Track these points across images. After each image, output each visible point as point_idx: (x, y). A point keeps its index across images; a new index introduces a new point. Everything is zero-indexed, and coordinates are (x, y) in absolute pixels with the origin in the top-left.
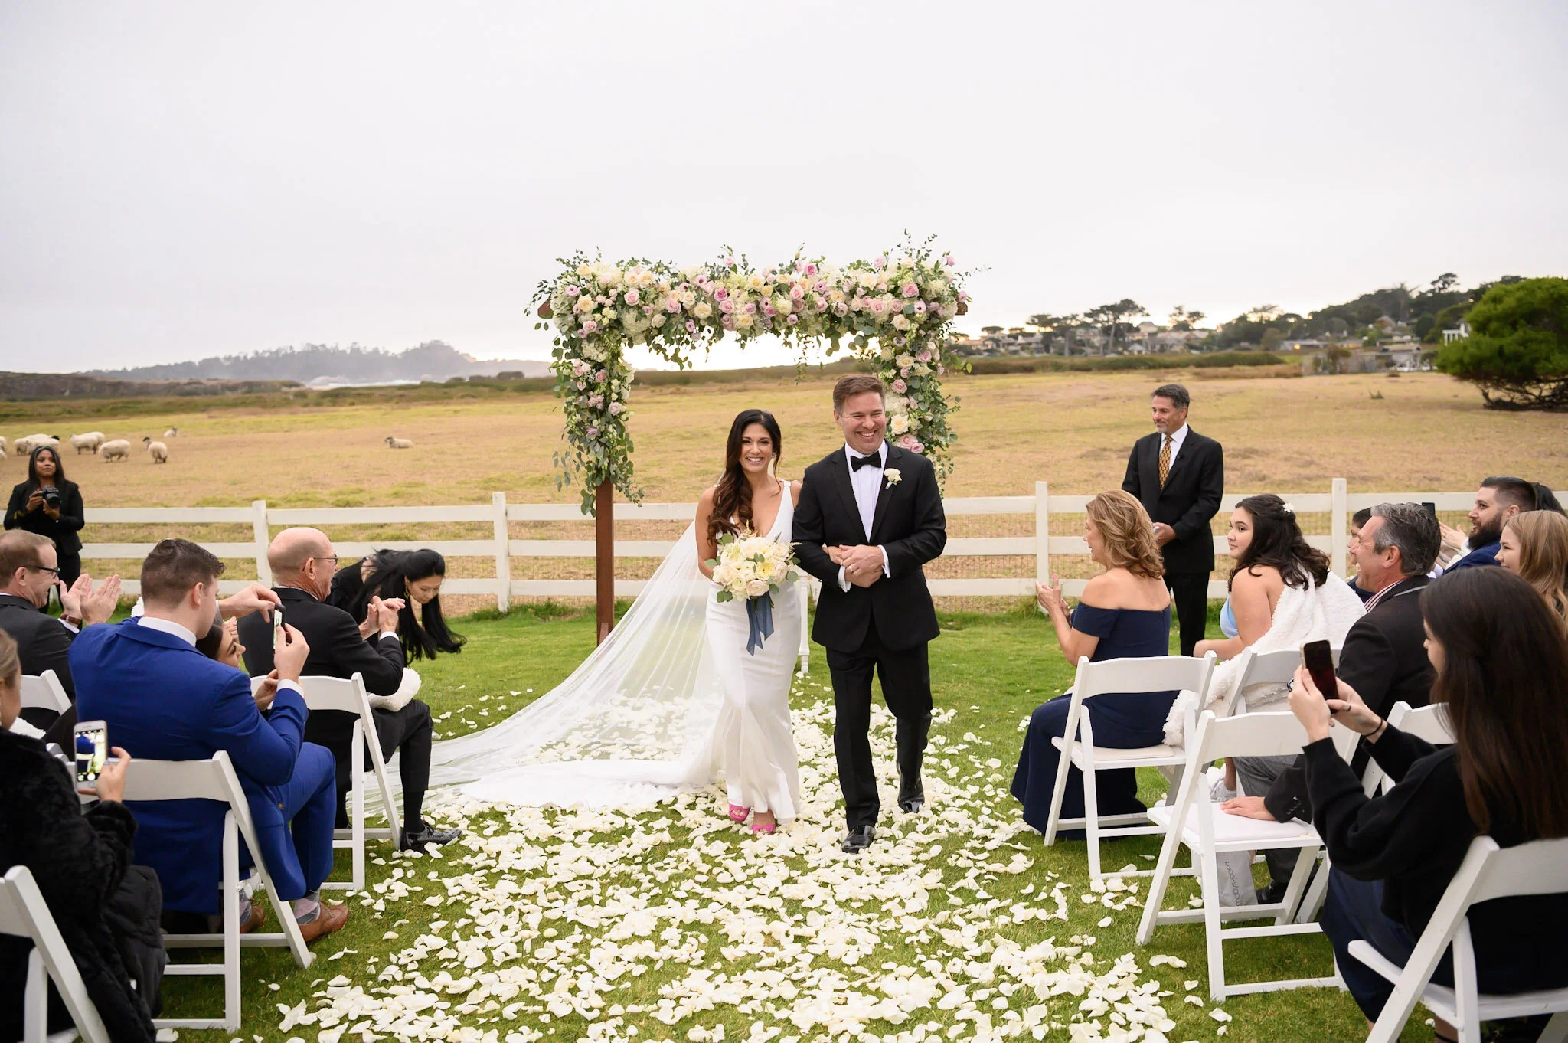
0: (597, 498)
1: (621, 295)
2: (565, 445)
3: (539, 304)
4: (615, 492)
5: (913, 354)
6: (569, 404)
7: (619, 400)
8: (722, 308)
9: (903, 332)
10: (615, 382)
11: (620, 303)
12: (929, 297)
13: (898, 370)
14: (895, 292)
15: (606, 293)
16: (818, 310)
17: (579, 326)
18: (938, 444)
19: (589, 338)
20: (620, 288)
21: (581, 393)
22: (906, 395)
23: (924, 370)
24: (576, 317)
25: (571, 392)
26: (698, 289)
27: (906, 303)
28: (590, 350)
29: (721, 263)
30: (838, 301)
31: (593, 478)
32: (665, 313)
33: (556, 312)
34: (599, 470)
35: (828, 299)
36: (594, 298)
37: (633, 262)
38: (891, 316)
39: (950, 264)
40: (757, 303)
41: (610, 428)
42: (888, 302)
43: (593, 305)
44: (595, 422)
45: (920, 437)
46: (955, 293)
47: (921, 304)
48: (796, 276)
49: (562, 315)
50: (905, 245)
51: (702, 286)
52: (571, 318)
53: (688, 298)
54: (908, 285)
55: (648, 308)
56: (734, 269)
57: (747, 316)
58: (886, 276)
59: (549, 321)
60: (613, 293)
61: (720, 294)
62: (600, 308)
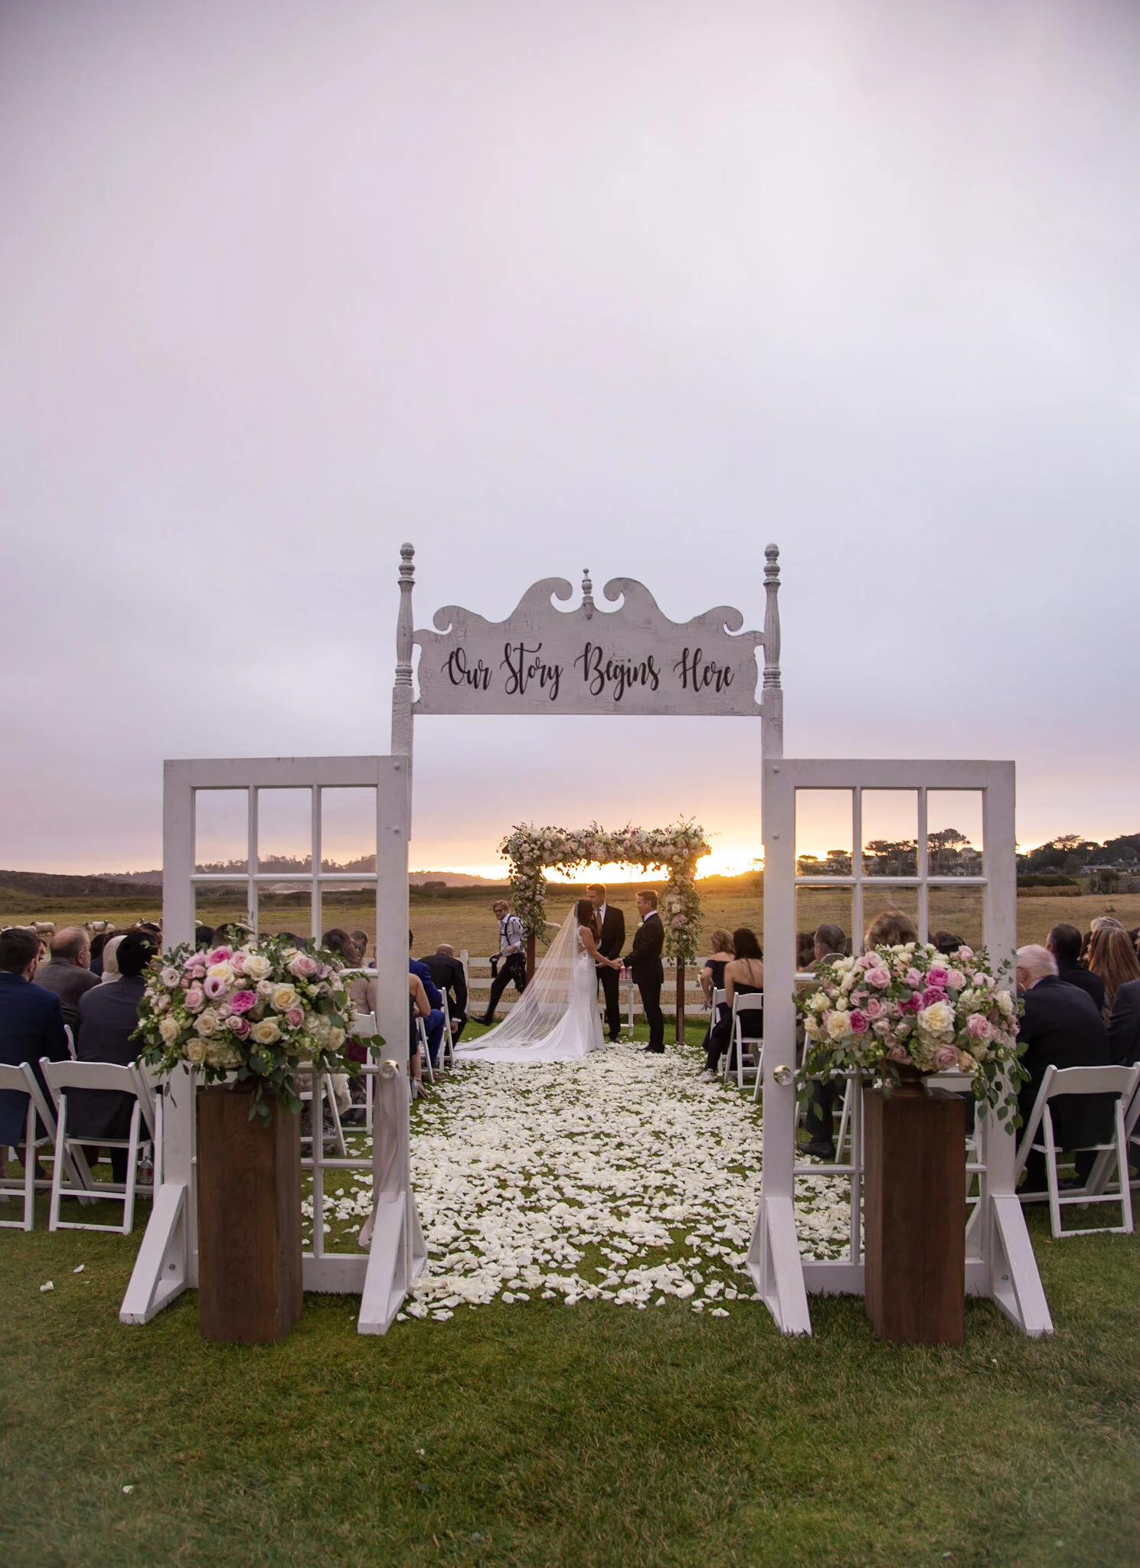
0: (528, 942)
1: (542, 844)
3: (503, 847)
4: (537, 940)
5: (682, 874)
6: (516, 895)
7: (540, 894)
8: (590, 850)
9: (678, 864)
10: (538, 885)
11: (542, 848)
12: (690, 846)
13: (676, 882)
14: (675, 844)
15: (535, 843)
16: (637, 851)
17: (522, 858)
18: (695, 918)
19: (526, 864)
20: (542, 840)
21: (521, 890)
22: (680, 894)
24: (521, 854)
25: (517, 890)
26: (579, 841)
27: (680, 850)
28: (527, 870)
29: (590, 829)
30: (647, 848)
31: (526, 932)
32: (563, 852)
33: (511, 851)
34: (528, 928)
35: (642, 847)
36: (529, 845)
37: (549, 828)
38: (672, 855)
39: (702, 830)
40: (607, 848)
41: (535, 908)
42: (670, 848)
43: (529, 848)
44: (528, 905)
45: (687, 916)
46: (703, 845)
47: (686, 850)
48: (628, 836)
50: (681, 821)
51: (582, 840)
52: (518, 854)
53: (574, 846)
54: (681, 840)
55: (555, 849)
56: (597, 832)
57: (602, 854)
58: (671, 836)
59: (508, 856)
60: (538, 843)
61: (590, 844)
62: (533, 849)
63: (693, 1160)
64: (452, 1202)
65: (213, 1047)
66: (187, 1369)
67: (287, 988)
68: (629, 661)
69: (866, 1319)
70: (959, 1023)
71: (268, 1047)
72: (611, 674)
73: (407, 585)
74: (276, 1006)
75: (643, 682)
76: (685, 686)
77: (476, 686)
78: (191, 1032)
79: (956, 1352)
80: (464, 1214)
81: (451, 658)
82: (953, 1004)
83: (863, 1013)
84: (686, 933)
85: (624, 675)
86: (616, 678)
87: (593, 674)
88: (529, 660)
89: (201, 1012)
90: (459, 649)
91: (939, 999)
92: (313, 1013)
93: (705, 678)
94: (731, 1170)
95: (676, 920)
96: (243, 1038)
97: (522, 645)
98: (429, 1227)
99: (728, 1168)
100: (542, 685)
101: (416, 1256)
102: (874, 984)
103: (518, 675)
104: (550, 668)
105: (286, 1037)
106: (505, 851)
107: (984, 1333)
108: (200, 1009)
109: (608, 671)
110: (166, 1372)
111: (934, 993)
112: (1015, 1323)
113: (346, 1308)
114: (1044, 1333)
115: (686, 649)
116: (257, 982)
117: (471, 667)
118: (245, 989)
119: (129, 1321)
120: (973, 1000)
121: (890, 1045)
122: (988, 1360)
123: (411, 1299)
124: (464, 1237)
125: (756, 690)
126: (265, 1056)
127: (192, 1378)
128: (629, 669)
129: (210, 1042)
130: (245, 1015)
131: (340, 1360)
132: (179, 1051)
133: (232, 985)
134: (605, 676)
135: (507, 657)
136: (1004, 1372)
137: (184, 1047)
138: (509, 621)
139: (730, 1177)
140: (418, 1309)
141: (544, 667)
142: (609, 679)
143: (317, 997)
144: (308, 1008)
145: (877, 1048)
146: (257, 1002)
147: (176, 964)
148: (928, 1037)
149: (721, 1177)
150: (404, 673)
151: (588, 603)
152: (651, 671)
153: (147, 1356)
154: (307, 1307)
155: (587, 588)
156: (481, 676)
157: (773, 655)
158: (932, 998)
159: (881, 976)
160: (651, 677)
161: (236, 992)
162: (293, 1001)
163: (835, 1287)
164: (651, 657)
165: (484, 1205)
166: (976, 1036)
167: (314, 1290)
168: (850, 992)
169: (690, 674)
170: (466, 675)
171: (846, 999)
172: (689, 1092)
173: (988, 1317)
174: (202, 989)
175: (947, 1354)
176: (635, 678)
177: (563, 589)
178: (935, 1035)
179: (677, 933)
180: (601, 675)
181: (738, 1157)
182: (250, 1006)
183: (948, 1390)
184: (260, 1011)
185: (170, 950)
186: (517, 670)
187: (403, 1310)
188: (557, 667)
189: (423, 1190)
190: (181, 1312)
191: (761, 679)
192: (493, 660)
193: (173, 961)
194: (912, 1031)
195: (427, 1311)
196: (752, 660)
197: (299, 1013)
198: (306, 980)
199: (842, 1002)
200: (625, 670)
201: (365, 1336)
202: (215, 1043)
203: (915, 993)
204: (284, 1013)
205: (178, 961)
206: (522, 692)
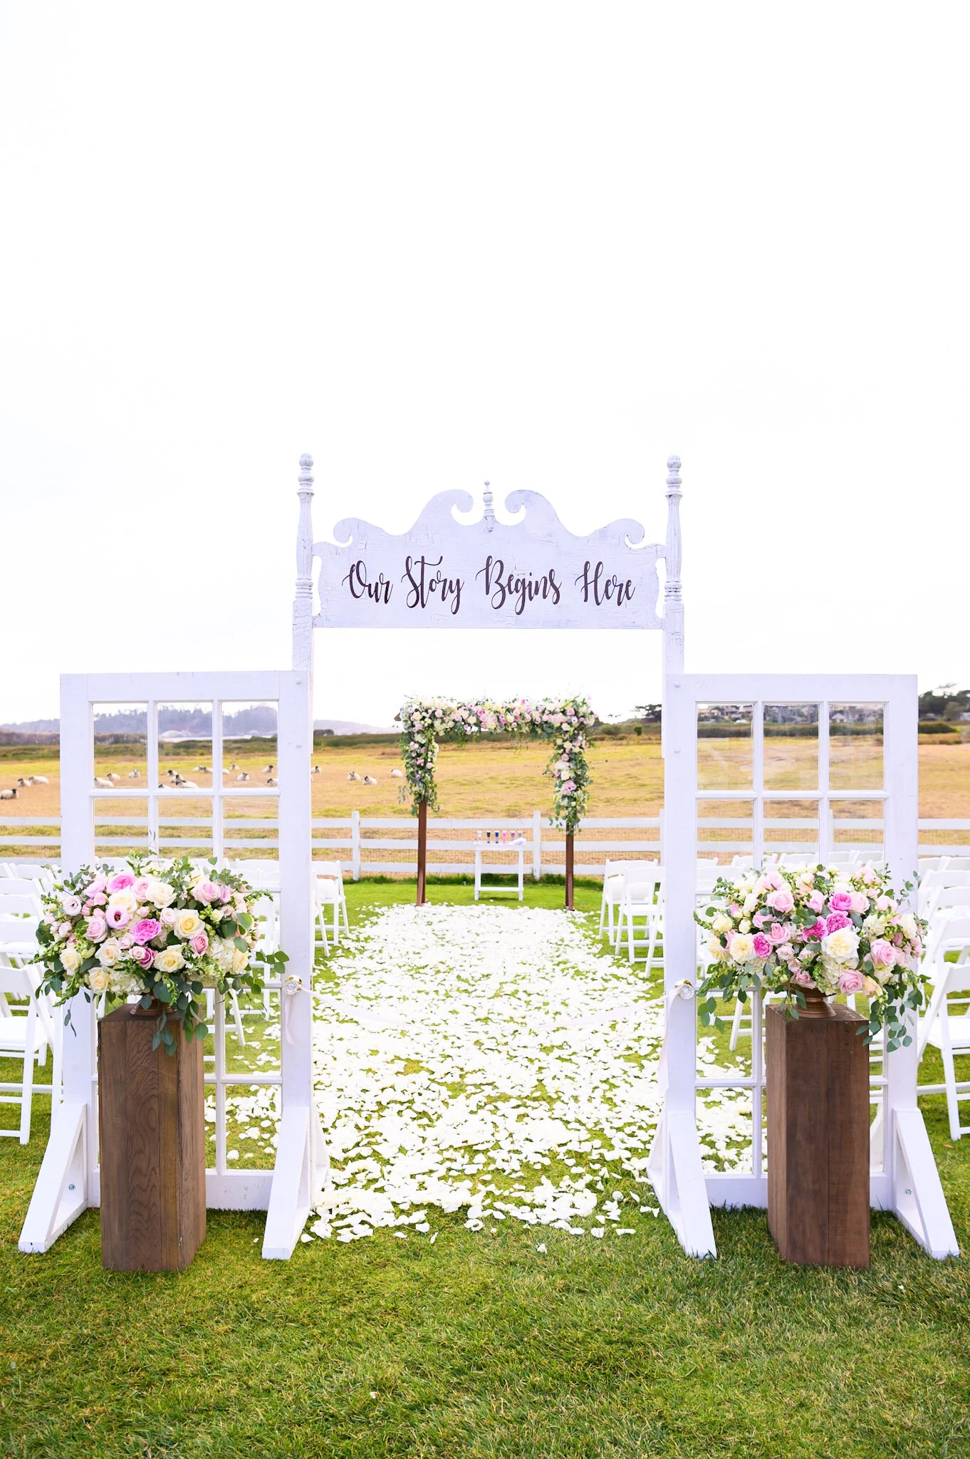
0: (419, 809)
1: (434, 712)
2: (404, 782)
3: (395, 715)
4: (428, 808)
5: (571, 742)
6: (407, 763)
7: (431, 762)
8: (481, 719)
9: (567, 732)
10: (430, 753)
11: (433, 716)
12: (580, 715)
13: (565, 749)
14: (564, 712)
15: (426, 711)
16: (526, 721)
17: (413, 726)
18: (583, 785)
19: (418, 732)
20: (433, 709)
21: (413, 758)
22: (569, 761)
23: (577, 750)
24: (412, 722)
25: (408, 757)
26: (470, 710)
27: (569, 718)
28: (418, 738)
29: (481, 698)
30: (537, 716)
31: (417, 799)
32: (454, 721)
33: (402, 719)
34: (420, 795)
35: (531, 715)
36: (421, 713)
37: (439, 697)
38: (561, 723)
39: (591, 699)
40: (498, 717)
41: (427, 775)
42: (560, 717)
43: (420, 717)
44: (420, 772)
45: (575, 783)
47: (575, 718)
48: (517, 704)
49: (406, 721)
51: (472, 708)
52: (409, 722)
53: (465, 714)
54: (570, 710)
55: (446, 719)
56: (487, 700)
57: (493, 723)
58: (559, 705)
59: (399, 724)
60: (430, 711)
61: (480, 713)
62: (424, 718)
63: (589, 1048)
64: (353, 1100)
65: (116, 976)
66: (90, 1307)
67: (192, 914)
68: (531, 574)
69: (771, 1239)
70: (863, 949)
71: (172, 975)
72: (513, 587)
73: (307, 496)
74: (179, 933)
75: (545, 597)
76: (586, 600)
77: (377, 600)
78: (93, 962)
79: (862, 1277)
80: (364, 1114)
81: (352, 571)
82: (858, 929)
83: (767, 937)
84: (575, 800)
85: (527, 590)
86: (517, 592)
87: (494, 588)
88: (430, 573)
89: (103, 942)
90: (359, 562)
91: (843, 925)
92: (217, 937)
93: (606, 591)
94: (628, 1059)
95: (565, 786)
96: (147, 967)
97: (423, 557)
98: (331, 1130)
99: (623, 1056)
100: (443, 599)
101: (319, 1166)
102: (777, 908)
103: (419, 589)
104: (451, 581)
105: (190, 966)
106: (397, 718)
107: (889, 1254)
108: (102, 939)
109: (509, 585)
110: (68, 1311)
111: (838, 918)
112: (920, 1243)
113: (250, 1229)
114: (950, 1256)
115: (587, 563)
116: (160, 910)
117: (372, 580)
118: (148, 917)
119: (29, 1250)
120: (877, 926)
121: (794, 970)
122: (896, 1287)
123: (314, 1217)
124: (365, 1141)
125: (657, 604)
126: (169, 985)
127: (95, 1317)
128: (530, 583)
129: (112, 971)
130: (149, 944)
131: (247, 1291)
132: (81, 980)
133: (135, 913)
134: (507, 589)
135: (408, 571)
136: (912, 1301)
137: (86, 976)
138: (410, 533)
139: (627, 1066)
140: (322, 1229)
141: (445, 581)
142: (511, 593)
143: (221, 921)
144: (212, 933)
145: (781, 972)
146: (160, 930)
147: (77, 889)
148: (832, 964)
149: (617, 1067)
150: (305, 587)
151: (489, 516)
152: (552, 584)
153: (48, 1292)
154: (210, 1227)
155: (488, 502)
156: (382, 589)
157: (675, 568)
158: (836, 925)
159: (784, 899)
160: (552, 591)
161: (139, 920)
162: (197, 928)
163: (737, 1200)
164: (552, 570)
165: (384, 1103)
166: (880, 961)
167: (217, 1208)
168: (753, 914)
169: (591, 587)
170: (367, 588)
171: (749, 922)
172: (581, 968)
173: (893, 1236)
174: (104, 918)
175: (854, 1279)
176: (536, 592)
177: (465, 502)
178: (840, 961)
179: (566, 800)
180: (503, 589)
181: (632, 1044)
182: (153, 936)
183: (857, 1322)
184: (163, 938)
185: (71, 875)
186: (418, 583)
187: (307, 1230)
188: (458, 581)
189: (323, 1087)
190: (81, 1238)
191: (662, 592)
192: (395, 574)
193: (74, 886)
194: (816, 957)
195: (331, 1230)
196: (654, 573)
197: (203, 940)
198: (210, 906)
199: (745, 926)
200: (527, 584)
201: (270, 1262)
202: (118, 972)
203: (820, 918)
204: (188, 941)
205: (79, 886)
206: (423, 606)
